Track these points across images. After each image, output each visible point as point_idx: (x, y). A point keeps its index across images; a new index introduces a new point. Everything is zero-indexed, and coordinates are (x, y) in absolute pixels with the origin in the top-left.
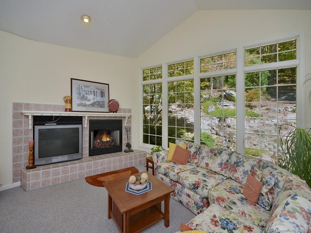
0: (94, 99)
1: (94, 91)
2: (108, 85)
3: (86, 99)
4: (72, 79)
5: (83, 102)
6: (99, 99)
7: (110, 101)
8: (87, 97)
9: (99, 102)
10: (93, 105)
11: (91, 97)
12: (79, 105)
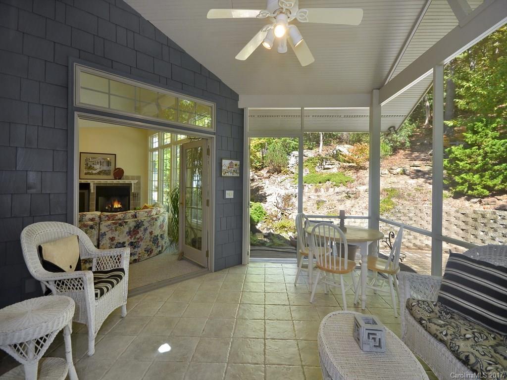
0: (100, 168)
1: (101, 162)
2: (115, 155)
3: (93, 169)
4: (81, 153)
5: (90, 171)
6: (105, 168)
7: (116, 169)
8: (93, 167)
9: (105, 171)
10: (99, 173)
11: (97, 167)
12: (86, 174)
